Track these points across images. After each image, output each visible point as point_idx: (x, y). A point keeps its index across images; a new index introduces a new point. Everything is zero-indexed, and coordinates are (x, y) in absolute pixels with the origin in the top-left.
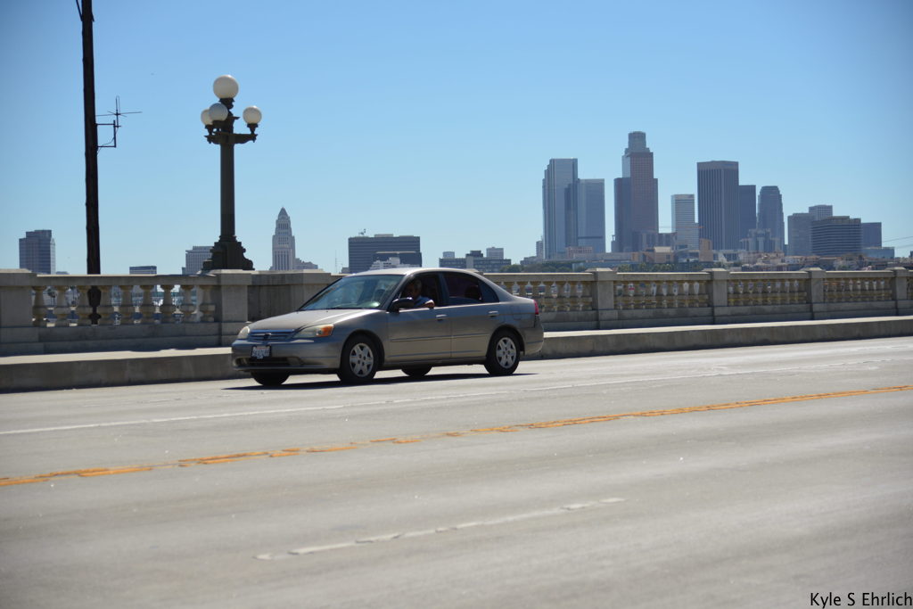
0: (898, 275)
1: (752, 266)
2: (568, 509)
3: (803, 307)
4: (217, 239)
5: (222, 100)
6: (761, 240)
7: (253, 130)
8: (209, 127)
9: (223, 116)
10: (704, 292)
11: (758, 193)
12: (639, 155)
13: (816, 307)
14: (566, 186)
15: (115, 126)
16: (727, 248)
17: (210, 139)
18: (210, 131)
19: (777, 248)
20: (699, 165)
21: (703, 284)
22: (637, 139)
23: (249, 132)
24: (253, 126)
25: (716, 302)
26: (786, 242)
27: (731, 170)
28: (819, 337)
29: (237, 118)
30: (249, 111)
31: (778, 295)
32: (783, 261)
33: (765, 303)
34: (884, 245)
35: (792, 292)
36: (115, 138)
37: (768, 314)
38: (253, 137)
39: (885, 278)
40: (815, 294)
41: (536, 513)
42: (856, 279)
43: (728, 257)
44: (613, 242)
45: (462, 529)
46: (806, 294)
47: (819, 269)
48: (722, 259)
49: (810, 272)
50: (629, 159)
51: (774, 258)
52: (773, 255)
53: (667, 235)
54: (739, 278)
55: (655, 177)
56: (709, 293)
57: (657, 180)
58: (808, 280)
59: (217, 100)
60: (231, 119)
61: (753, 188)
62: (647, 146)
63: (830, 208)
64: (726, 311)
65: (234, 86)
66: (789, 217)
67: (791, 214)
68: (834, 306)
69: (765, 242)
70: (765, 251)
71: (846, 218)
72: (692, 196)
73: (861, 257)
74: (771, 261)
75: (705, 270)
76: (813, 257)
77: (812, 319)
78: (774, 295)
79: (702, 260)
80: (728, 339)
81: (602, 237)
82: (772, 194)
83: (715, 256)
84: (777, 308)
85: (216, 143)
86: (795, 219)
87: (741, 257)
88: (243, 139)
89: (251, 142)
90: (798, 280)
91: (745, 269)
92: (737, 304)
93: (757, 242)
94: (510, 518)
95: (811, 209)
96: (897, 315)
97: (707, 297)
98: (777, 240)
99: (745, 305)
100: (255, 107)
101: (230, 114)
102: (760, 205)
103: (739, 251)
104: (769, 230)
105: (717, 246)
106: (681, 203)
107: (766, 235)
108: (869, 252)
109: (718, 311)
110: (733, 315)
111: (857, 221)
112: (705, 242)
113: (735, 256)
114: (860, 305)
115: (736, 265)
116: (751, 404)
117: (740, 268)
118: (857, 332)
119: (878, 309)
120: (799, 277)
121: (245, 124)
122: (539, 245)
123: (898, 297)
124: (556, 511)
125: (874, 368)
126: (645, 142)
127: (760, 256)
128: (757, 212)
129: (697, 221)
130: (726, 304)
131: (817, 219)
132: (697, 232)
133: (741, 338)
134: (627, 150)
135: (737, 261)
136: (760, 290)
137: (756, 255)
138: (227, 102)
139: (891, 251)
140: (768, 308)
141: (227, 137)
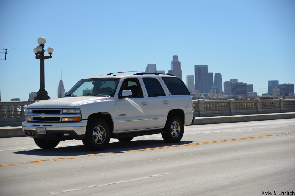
0: (258, 101)
1: (212, 98)
2: (151, 177)
3: (228, 111)
4: (39, 90)
5: (40, 45)
7: (50, 55)
8: (36, 54)
9: (41, 50)
10: (196, 107)
11: (214, 75)
12: (176, 63)
13: (232, 111)
15: (6, 53)
16: (204, 93)
17: (37, 58)
18: (37, 55)
19: (220, 93)
20: (196, 66)
21: (196, 104)
22: (175, 58)
23: (49, 55)
24: (50, 54)
25: (200, 110)
26: (223, 91)
27: (205, 68)
28: (233, 121)
29: (45, 51)
30: (49, 49)
31: (220, 107)
32: (222, 97)
33: (216, 110)
34: (254, 91)
35: (224, 107)
36: (5, 57)
37: (216, 113)
38: (50, 57)
39: (254, 102)
40: (231, 107)
41: (141, 178)
42: (245, 102)
43: (205, 95)
45: (117, 183)
46: (229, 107)
47: (233, 99)
48: (203, 96)
49: (230, 100)
50: (173, 64)
51: (219, 96)
52: (219, 95)
54: (207, 102)
55: (181, 70)
56: (198, 107)
57: (182, 71)
58: (229, 103)
59: (39, 45)
60: (43, 51)
61: (212, 73)
62: (179, 60)
63: (237, 80)
64: (204, 113)
65: (44, 41)
66: (224, 83)
67: (225, 82)
68: (238, 111)
69: (216, 91)
70: (216, 94)
71: (242, 83)
72: (193, 76)
73: (247, 96)
74: (218, 97)
75: (197, 100)
76: (231, 95)
77: (231, 115)
78: (218, 108)
79: (196, 96)
80: (204, 122)
82: (218, 75)
83: (201, 95)
84: (220, 112)
85: (38, 59)
86: (226, 83)
87: (209, 95)
88: (47, 58)
89: (50, 58)
90: (226, 103)
91: (210, 99)
92: (207, 110)
93: (214, 91)
94: (132, 180)
95: (231, 80)
96: (258, 114)
97: (197, 108)
98: (220, 90)
99: (210, 111)
100: (51, 47)
101: (43, 50)
102: (215, 79)
103: (208, 93)
104: (217, 87)
105: (201, 92)
106: (189, 78)
107: (217, 89)
108: (249, 94)
109: (201, 113)
110: (205, 114)
111: (245, 84)
112: (197, 91)
113: (207, 95)
114: (246, 111)
115: (207, 98)
116: (211, 143)
117: (208, 99)
118: (245, 119)
119: (252, 112)
120: (227, 102)
121: (48, 53)
123: (258, 108)
124: (147, 177)
125: (250, 131)
126: (178, 59)
127: (215, 95)
128: (214, 81)
129: (194, 84)
130: (203, 110)
131: (233, 83)
132: (195, 87)
133: (208, 121)
134: (172, 61)
135: (207, 97)
136: (214, 106)
137: (213, 95)
138: (42, 46)
139: (256, 93)
140: (217, 112)
141: (42, 57)
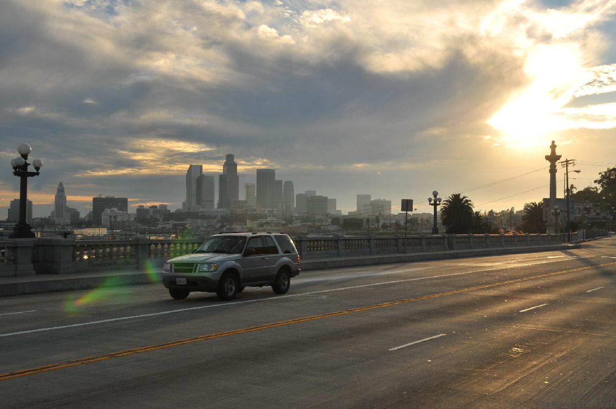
4: (17, 223)
5: (22, 155)
6: (284, 205)
8: (15, 168)
9: (22, 163)
12: (230, 165)
13: (304, 254)
14: (197, 177)
17: (15, 174)
18: (15, 170)
19: (291, 209)
20: (258, 171)
22: (230, 157)
23: (36, 171)
24: (38, 169)
26: (295, 207)
27: (272, 173)
28: (304, 268)
29: (30, 164)
30: (36, 161)
43: (269, 212)
44: (218, 204)
46: (299, 247)
48: (267, 213)
50: (226, 166)
52: (289, 212)
53: (243, 201)
60: (26, 165)
61: (282, 181)
62: (234, 161)
63: (314, 192)
65: (28, 149)
68: (311, 253)
71: (322, 196)
72: (253, 184)
73: (327, 214)
81: (213, 201)
82: (289, 184)
83: (264, 212)
85: (18, 176)
88: (32, 174)
89: (36, 176)
95: (306, 192)
100: (39, 160)
101: (26, 162)
102: (284, 189)
103: (274, 209)
104: (288, 200)
105: (264, 207)
106: (247, 187)
107: (286, 203)
108: (331, 212)
111: (326, 198)
112: (259, 204)
113: (272, 212)
114: (323, 252)
115: (273, 216)
121: (34, 167)
122: (184, 204)
126: (233, 159)
129: (256, 195)
131: (308, 197)
132: (256, 200)
134: (225, 163)
135: (273, 214)
138: (25, 156)
139: (340, 211)
141: (24, 173)
